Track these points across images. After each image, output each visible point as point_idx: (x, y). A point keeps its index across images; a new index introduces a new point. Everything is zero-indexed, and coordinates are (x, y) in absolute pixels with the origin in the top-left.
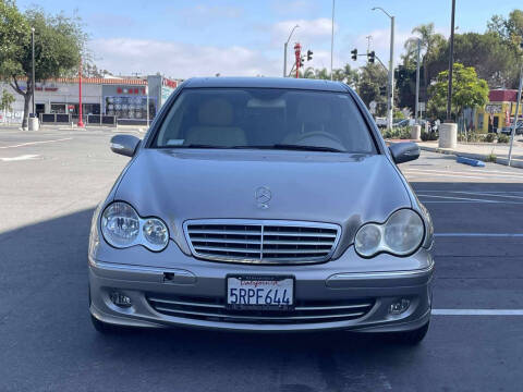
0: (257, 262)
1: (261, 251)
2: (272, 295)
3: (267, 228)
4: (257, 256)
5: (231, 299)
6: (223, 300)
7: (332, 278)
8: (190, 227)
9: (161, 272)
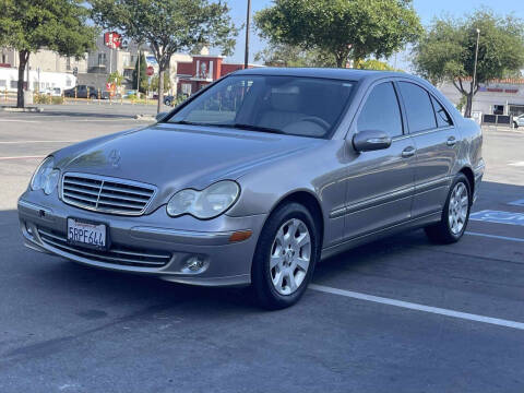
0: (92, 209)
1: (97, 201)
2: (93, 236)
3: (106, 184)
4: (94, 204)
5: (70, 236)
6: (65, 235)
7: (135, 229)
8: (66, 178)
9: (38, 209)
